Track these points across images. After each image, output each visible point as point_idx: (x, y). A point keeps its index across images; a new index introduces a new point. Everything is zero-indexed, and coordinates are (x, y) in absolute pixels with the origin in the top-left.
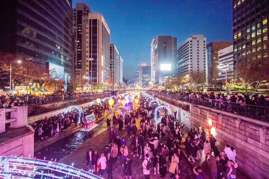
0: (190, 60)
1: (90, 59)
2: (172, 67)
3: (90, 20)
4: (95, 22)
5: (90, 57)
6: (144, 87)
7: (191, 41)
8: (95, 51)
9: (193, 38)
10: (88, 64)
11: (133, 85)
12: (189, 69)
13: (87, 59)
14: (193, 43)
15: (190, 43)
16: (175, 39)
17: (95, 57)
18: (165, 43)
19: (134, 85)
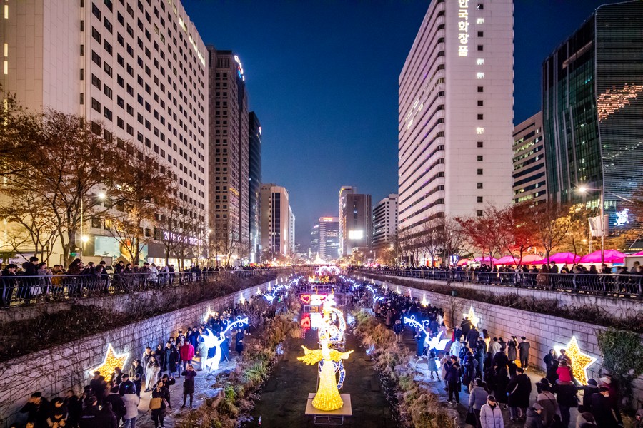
0: (386, 227)
1: (273, 233)
2: (364, 234)
3: (273, 194)
4: (278, 195)
5: (273, 231)
6: (328, 260)
7: (388, 203)
8: (278, 226)
9: (390, 199)
10: (271, 238)
11: (305, 254)
12: (385, 238)
13: (270, 233)
14: (390, 205)
15: (386, 205)
16: (369, 198)
17: (278, 231)
18: (355, 203)
19: (308, 254)
